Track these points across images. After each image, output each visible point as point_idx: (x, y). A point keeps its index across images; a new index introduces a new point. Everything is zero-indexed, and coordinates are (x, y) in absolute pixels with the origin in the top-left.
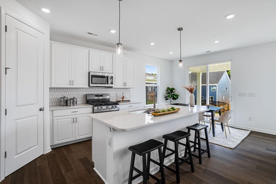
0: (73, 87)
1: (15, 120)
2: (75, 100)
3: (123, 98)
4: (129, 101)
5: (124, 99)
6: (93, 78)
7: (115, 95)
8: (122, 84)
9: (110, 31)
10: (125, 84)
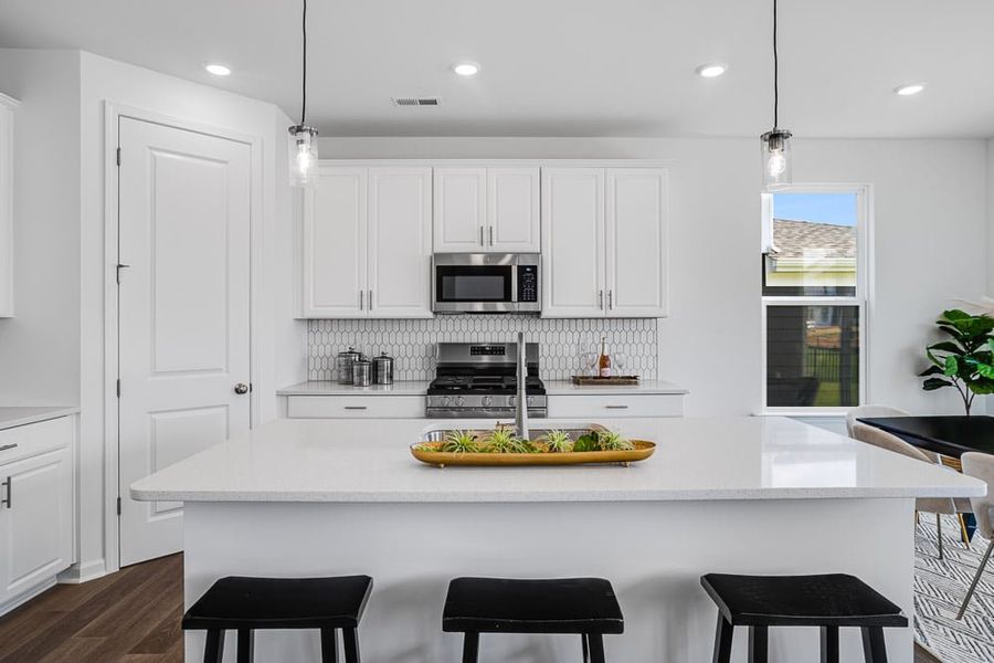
0: (372, 315)
1: (151, 413)
2: (387, 363)
3: (604, 362)
4: (630, 380)
5: (608, 372)
6: (445, 278)
7: (573, 348)
8: (594, 300)
9: (451, 68)
10: (605, 298)
